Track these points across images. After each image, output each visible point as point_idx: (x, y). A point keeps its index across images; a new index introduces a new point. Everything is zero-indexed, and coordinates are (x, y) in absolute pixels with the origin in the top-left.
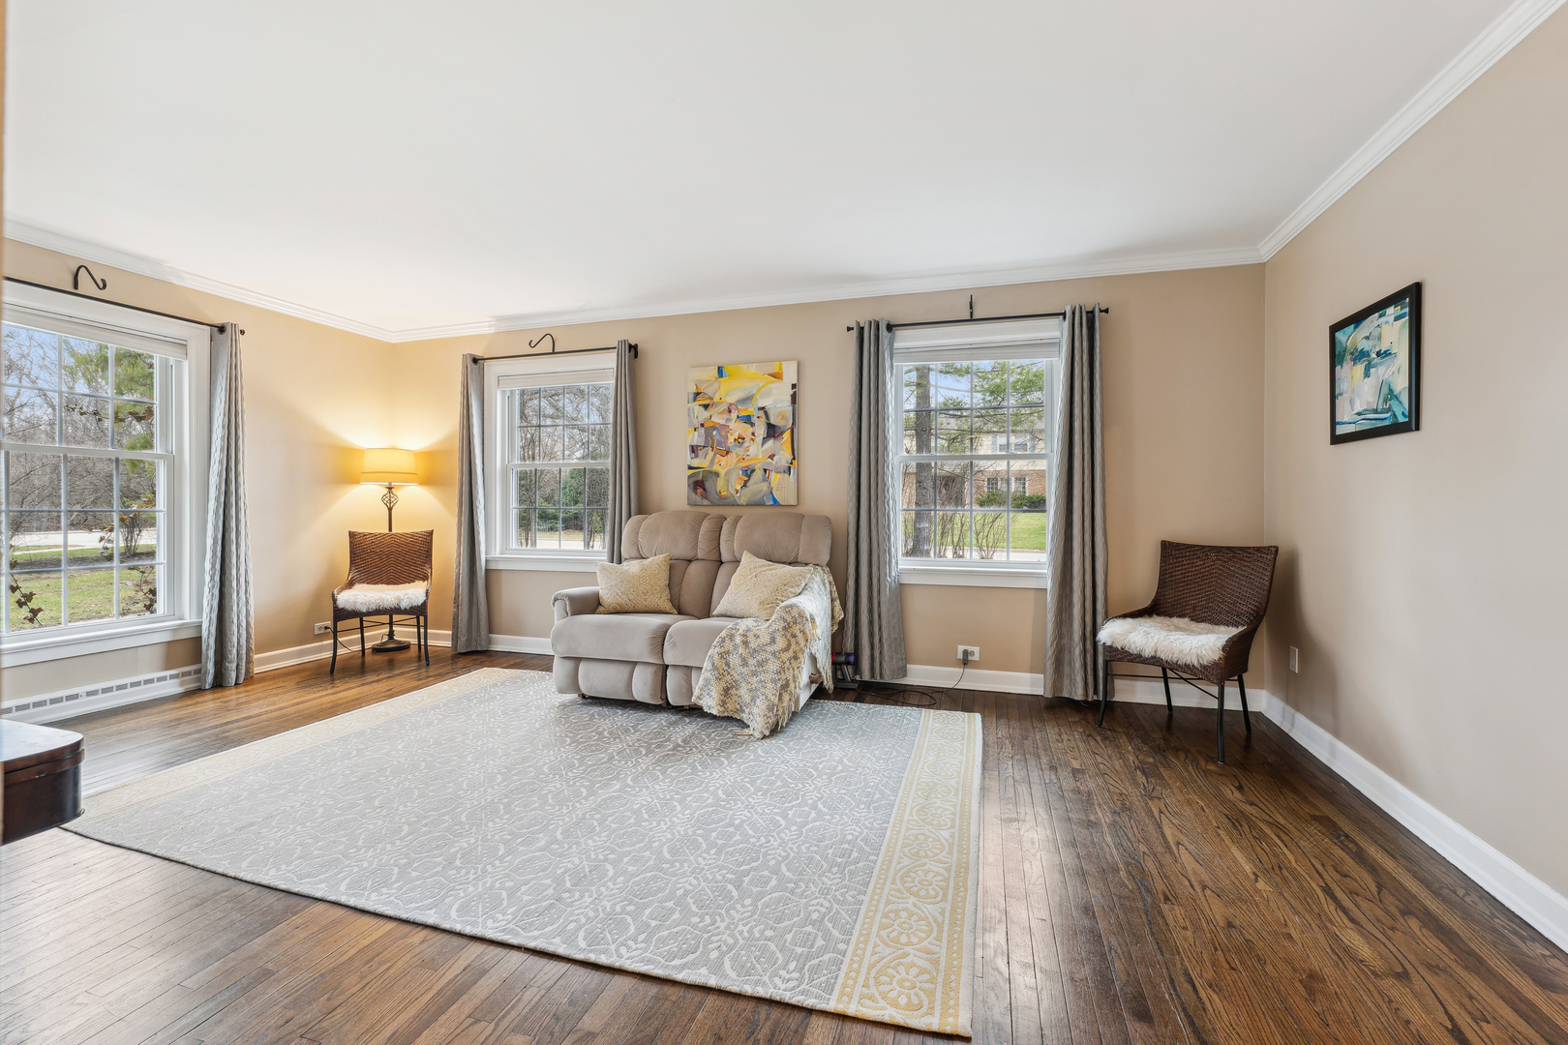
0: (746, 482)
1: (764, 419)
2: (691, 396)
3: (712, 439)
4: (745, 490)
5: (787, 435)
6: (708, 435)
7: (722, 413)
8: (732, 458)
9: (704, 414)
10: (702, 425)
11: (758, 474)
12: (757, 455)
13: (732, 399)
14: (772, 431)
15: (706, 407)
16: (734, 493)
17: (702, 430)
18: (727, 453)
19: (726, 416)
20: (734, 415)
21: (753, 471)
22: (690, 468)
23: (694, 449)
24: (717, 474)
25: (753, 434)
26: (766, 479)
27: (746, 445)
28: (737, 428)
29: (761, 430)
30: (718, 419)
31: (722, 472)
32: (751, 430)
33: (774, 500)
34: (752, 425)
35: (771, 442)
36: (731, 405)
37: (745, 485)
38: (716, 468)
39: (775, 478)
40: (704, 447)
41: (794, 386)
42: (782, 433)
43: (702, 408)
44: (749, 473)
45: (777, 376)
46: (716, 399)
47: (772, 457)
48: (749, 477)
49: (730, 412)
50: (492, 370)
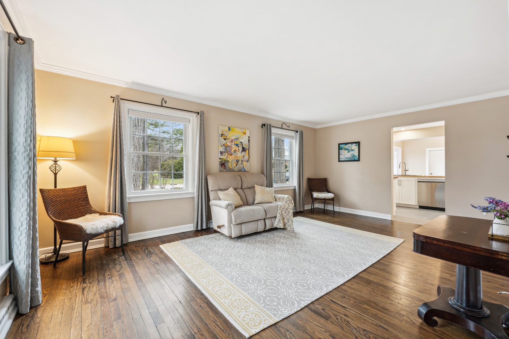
0: (237, 164)
1: (241, 145)
2: (220, 135)
3: (227, 150)
4: (237, 166)
5: (247, 151)
6: (226, 149)
7: (230, 142)
8: (233, 157)
9: (224, 142)
10: (224, 145)
11: (240, 162)
12: (240, 156)
13: (233, 138)
14: (244, 150)
15: (225, 139)
16: (233, 167)
17: (224, 147)
18: (232, 155)
19: (231, 143)
20: (233, 143)
21: (239, 161)
22: (220, 159)
23: (221, 153)
24: (228, 161)
25: (239, 150)
26: (242, 164)
27: (237, 153)
28: (234, 148)
29: (241, 149)
30: (229, 144)
31: (230, 161)
32: (238, 148)
33: (244, 169)
34: (238, 147)
35: (243, 153)
36: (232, 140)
37: (237, 165)
38: (228, 159)
39: (245, 163)
40: (225, 152)
41: (249, 137)
42: (246, 150)
43: (224, 140)
44: (238, 161)
45: (245, 133)
46: (228, 137)
47: (244, 157)
48: (238, 163)
49: (232, 142)
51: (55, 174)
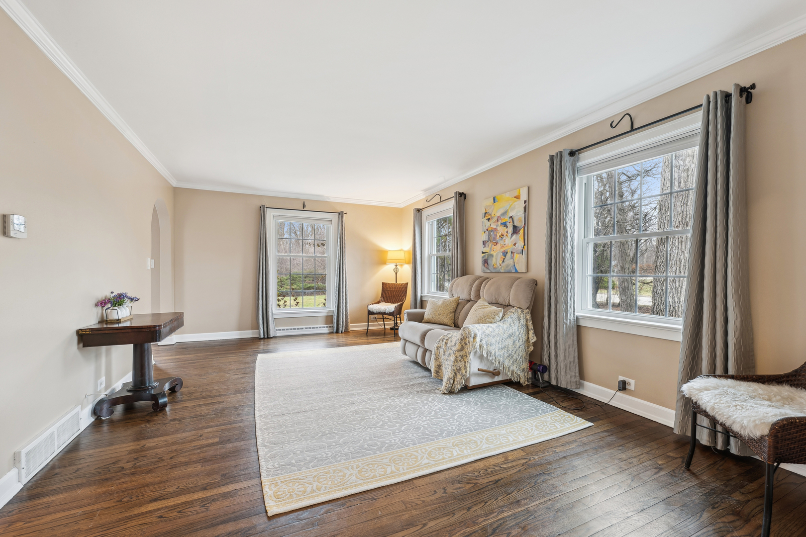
0: (504, 259)
1: (512, 223)
2: (483, 215)
3: (491, 238)
4: (504, 264)
5: (522, 231)
6: (489, 235)
7: (495, 222)
8: (499, 246)
9: (487, 224)
10: (487, 230)
11: (509, 254)
12: (508, 244)
13: (499, 214)
14: (516, 230)
15: (489, 220)
16: (499, 265)
17: (487, 232)
18: (497, 243)
19: (496, 224)
20: (499, 223)
21: (507, 253)
22: (483, 253)
23: (484, 243)
24: (492, 256)
25: (507, 232)
26: (512, 257)
27: (504, 238)
28: (501, 230)
29: (510, 230)
30: (493, 226)
31: (495, 254)
32: (506, 230)
33: (516, 269)
34: (507, 227)
35: (514, 236)
36: (498, 217)
37: (503, 261)
38: (492, 253)
39: (516, 256)
40: (488, 241)
41: (525, 202)
42: (519, 231)
43: (487, 221)
44: (505, 254)
45: (518, 197)
46: (493, 215)
47: (515, 245)
48: (505, 256)
49: (498, 221)
50: (425, 213)
51: (396, 274)
